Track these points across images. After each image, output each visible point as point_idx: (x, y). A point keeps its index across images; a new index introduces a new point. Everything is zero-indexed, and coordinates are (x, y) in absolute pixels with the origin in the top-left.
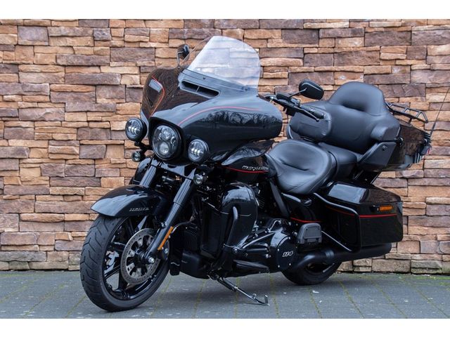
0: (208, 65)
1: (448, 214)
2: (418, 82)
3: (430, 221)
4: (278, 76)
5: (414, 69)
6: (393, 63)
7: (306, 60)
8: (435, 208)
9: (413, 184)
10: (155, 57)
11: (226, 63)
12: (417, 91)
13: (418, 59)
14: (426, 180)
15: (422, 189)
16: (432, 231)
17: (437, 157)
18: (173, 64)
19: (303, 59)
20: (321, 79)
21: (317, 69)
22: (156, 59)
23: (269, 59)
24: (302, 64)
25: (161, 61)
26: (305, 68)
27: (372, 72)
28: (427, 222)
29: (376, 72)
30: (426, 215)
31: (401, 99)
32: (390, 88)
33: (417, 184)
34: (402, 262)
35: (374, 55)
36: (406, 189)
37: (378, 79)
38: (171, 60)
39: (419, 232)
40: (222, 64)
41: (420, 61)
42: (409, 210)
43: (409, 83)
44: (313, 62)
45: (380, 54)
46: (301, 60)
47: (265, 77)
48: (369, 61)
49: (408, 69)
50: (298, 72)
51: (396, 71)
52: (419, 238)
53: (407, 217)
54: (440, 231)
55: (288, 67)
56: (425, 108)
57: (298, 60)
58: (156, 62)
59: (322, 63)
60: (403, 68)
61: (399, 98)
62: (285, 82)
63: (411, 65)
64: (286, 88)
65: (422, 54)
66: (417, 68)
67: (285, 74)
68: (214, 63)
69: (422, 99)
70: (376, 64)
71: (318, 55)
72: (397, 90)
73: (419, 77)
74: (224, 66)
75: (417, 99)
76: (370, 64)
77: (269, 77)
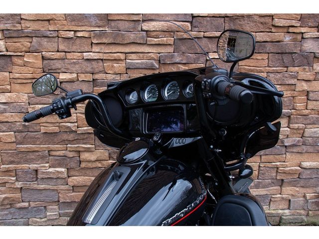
0: (83, 28)
1: (318, 176)
2: (308, 51)
3: (302, 183)
4: (164, 43)
5: (306, 37)
6: (285, 30)
7: (195, 24)
8: (308, 172)
9: (291, 150)
10: (21, 19)
11: (104, 26)
12: (305, 61)
13: (310, 27)
14: (304, 147)
15: (299, 155)
16: (302, 190)
17: (316, 126)
18: (43, 27)
19: (191, 23)
20: (210, 46)
21: (207, 34)
22: (23, 22)
23: (154, 23)
24: (190, 29)
25: (28, 24)
26: (194, 34)
27: (264, 40)
28: (298, 183)
29: (269, 40)
30: (299, 178)
31: (289, 68)
32: (280, 56)
33: (294, 151)
34: (273, 218)
35: (267, 21)
36: (284, 156)
37: (269, 47)
38: (40, 22)
39: (291, 193)
40: (99, 27)
41: (313, 29)
42: (284, 175)
43: (299, 52)
44: (202, 27)
45: (273, 19)
46: (189, 24)
47: (148, 43)
48: (262, 28)
49: (299, 37)
50: (185, 39)
51: (287, 39)
52: (290, 197)
53: (282, 180)
54: (308, 190)
55: (174, 32)
56: (311, 78)
57: (186, 23)
58: (23, 25)
59: (212, 28)
60: (295, 36)
61: (287, 67)
62: (171, 49)
63: (302, 33)
64: (172, 56)
65: (315, 21)
66: (309, 36)
67: (171, 40)
68: (91, 26)
69: (309, 69)
70: (268, 30)
71: (208, 18)
72: (287, 59)
73: (309, 46)
74: (101, 29)
75: (305, 69)
76: (262, 30)
77: (153, 43)
